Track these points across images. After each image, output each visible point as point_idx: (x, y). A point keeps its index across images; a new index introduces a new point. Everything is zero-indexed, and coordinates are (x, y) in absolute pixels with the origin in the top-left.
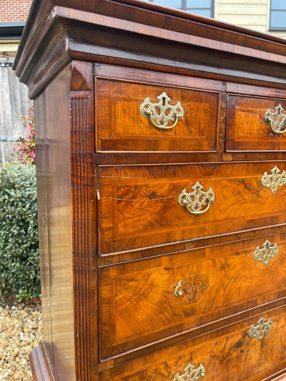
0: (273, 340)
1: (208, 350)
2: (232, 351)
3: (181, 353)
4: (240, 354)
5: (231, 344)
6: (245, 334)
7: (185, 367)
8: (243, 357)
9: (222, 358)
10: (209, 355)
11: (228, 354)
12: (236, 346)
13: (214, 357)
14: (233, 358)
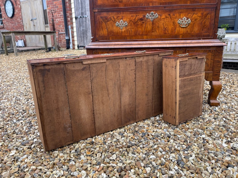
0: (159, 23)
1: (129, 17)
2: (138, 21)
3: (119, 15)
4: (142, 23)
5: (138, 18)
6: (144, 16)
7: (120, 20)
8: (144, 25)
9: (134, 22)
10: (129, 19)
11: (137, 22)
12: (140, 20)
13: (131, 21)
14: (139, 24)
